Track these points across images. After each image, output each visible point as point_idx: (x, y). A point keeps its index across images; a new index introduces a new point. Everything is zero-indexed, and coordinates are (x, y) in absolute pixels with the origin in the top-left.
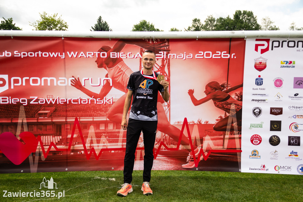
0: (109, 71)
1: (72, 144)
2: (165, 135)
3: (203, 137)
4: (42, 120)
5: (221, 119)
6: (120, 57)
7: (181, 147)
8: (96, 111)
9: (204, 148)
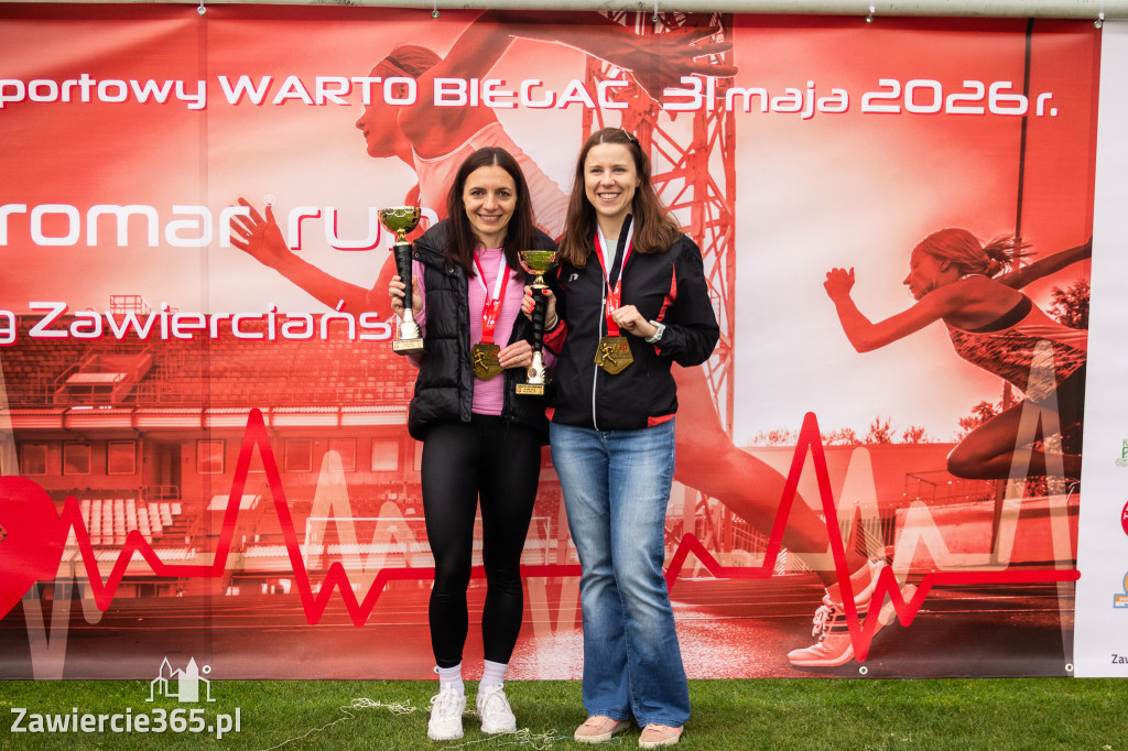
0: (427, 171)
1: (233, 543)
2: (704, 502)
3: (898, 511)
4: (86, 417)
5: (983, 419)
6: (480, 101)
7: (785, 562)
8: (352, 379)
9: (901, 566)
